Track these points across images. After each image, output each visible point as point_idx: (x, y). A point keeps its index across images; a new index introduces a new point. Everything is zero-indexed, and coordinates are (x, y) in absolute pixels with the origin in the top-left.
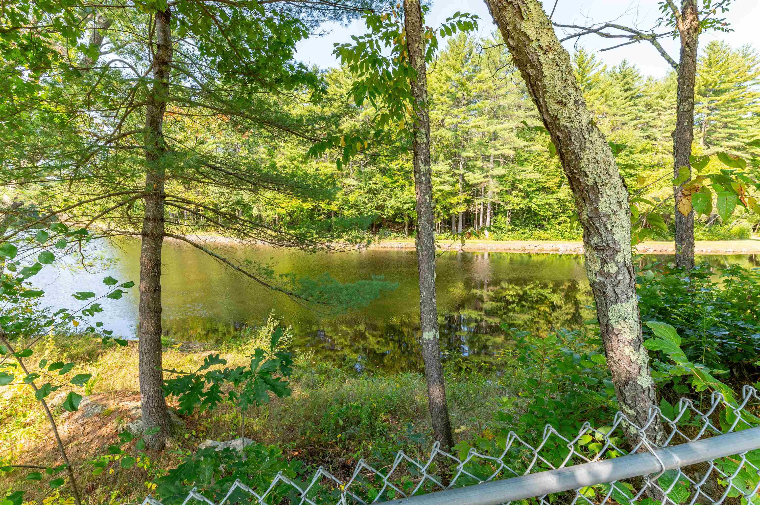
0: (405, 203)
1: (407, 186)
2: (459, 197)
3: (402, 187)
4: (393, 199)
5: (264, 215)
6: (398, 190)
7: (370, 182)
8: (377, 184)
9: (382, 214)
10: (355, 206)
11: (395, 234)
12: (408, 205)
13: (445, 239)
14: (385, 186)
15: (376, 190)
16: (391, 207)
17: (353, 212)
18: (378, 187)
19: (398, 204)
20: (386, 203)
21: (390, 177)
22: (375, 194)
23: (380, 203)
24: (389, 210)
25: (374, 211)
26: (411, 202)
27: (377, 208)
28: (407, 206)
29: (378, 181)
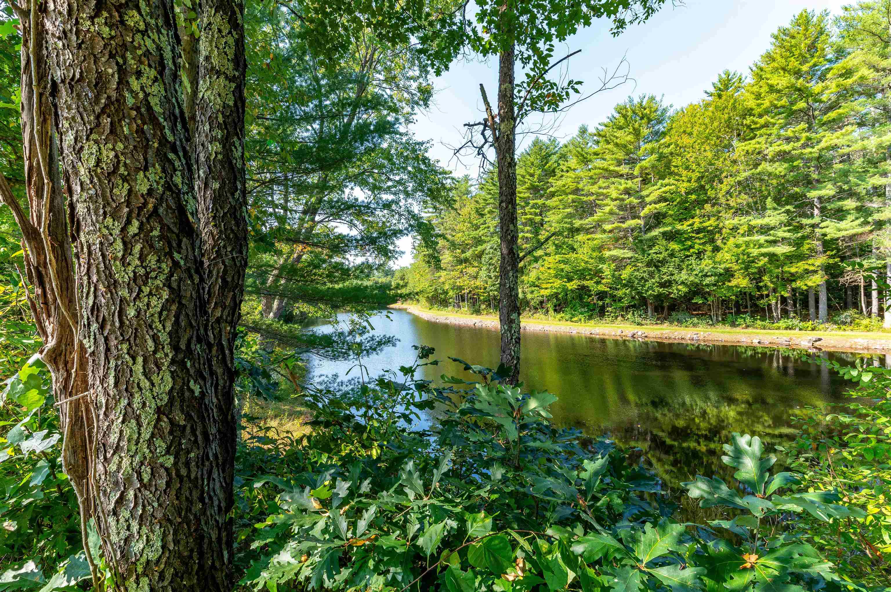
0: (706, 276)
1: (708, 253)
2: (810, 261)
3: (699, 255)
4: (684, 272)
5: (529, 296)
6: (693, 260)
7: (651, 251)
8: (661, 253)
9: (670, 293)
10: (629, 284)
11: (695, 320)
12: (709, 279)
13: (786, 328)
14: (672, 255)
15: (659, 261)
16: (683, 283)
17: (627, 291)
18: (661, 256)
19: (692, 278)
20: (673, 278)
21: (681, 242)
22: (657, 267)
23: (666, 278)
24: (680, 287)
25: (656, 289)
26: (716, 275)
27: (663, 285)
28: (707, 280)
29: (662, 249)
